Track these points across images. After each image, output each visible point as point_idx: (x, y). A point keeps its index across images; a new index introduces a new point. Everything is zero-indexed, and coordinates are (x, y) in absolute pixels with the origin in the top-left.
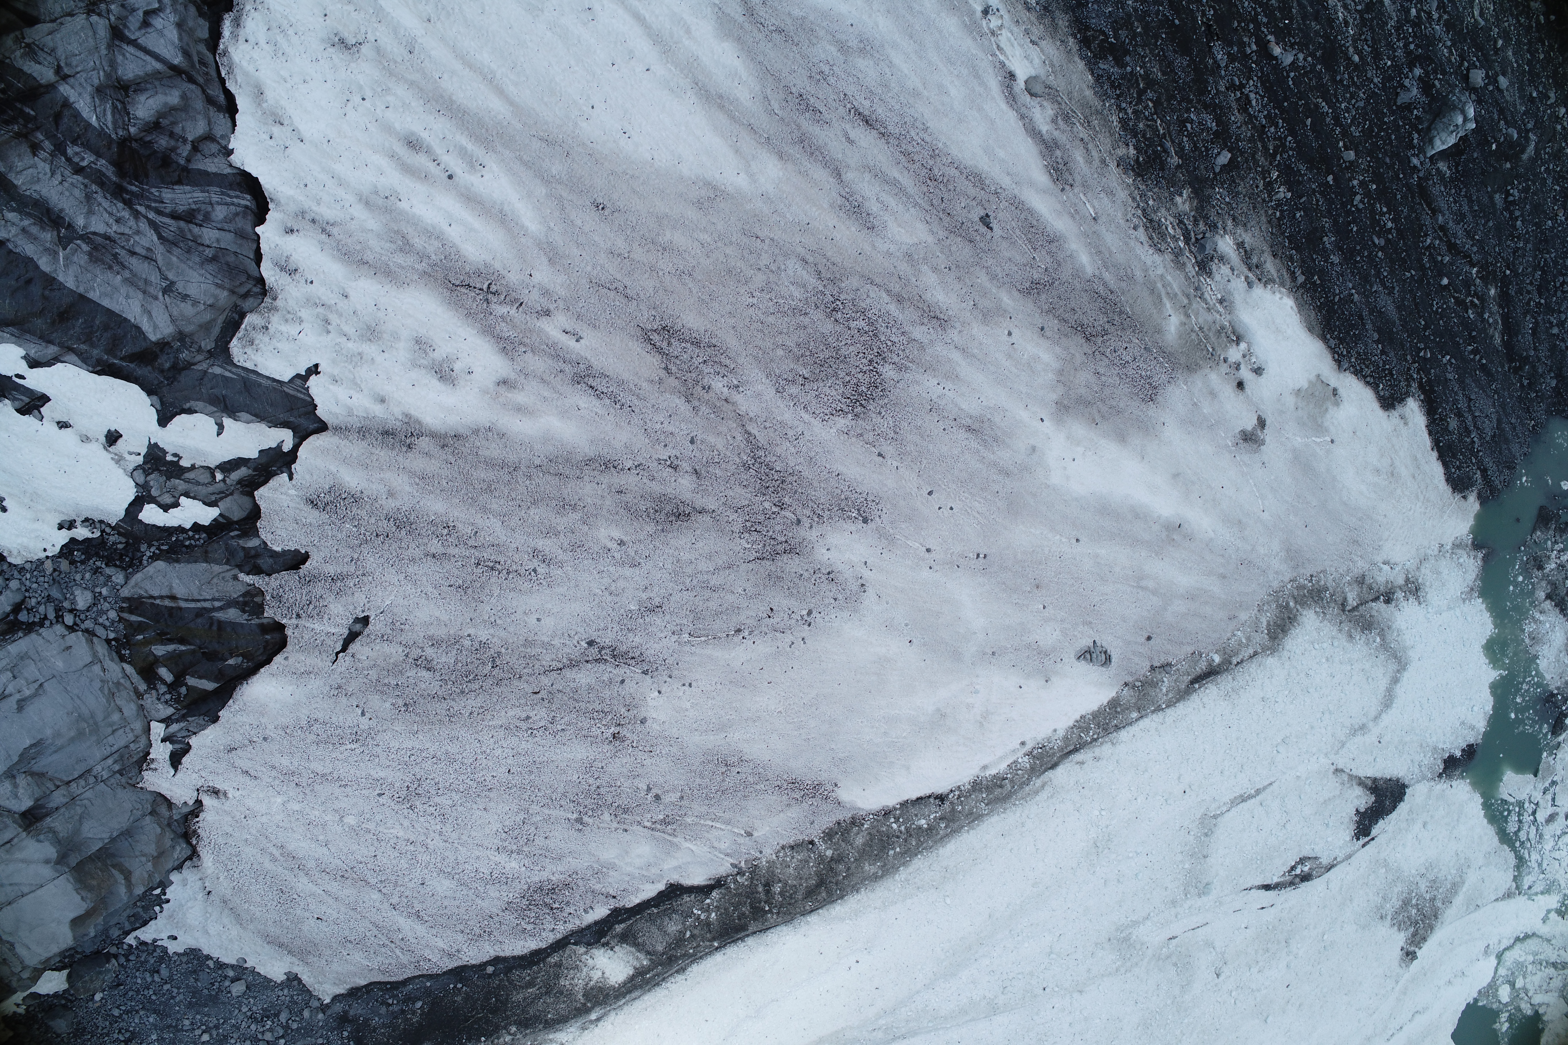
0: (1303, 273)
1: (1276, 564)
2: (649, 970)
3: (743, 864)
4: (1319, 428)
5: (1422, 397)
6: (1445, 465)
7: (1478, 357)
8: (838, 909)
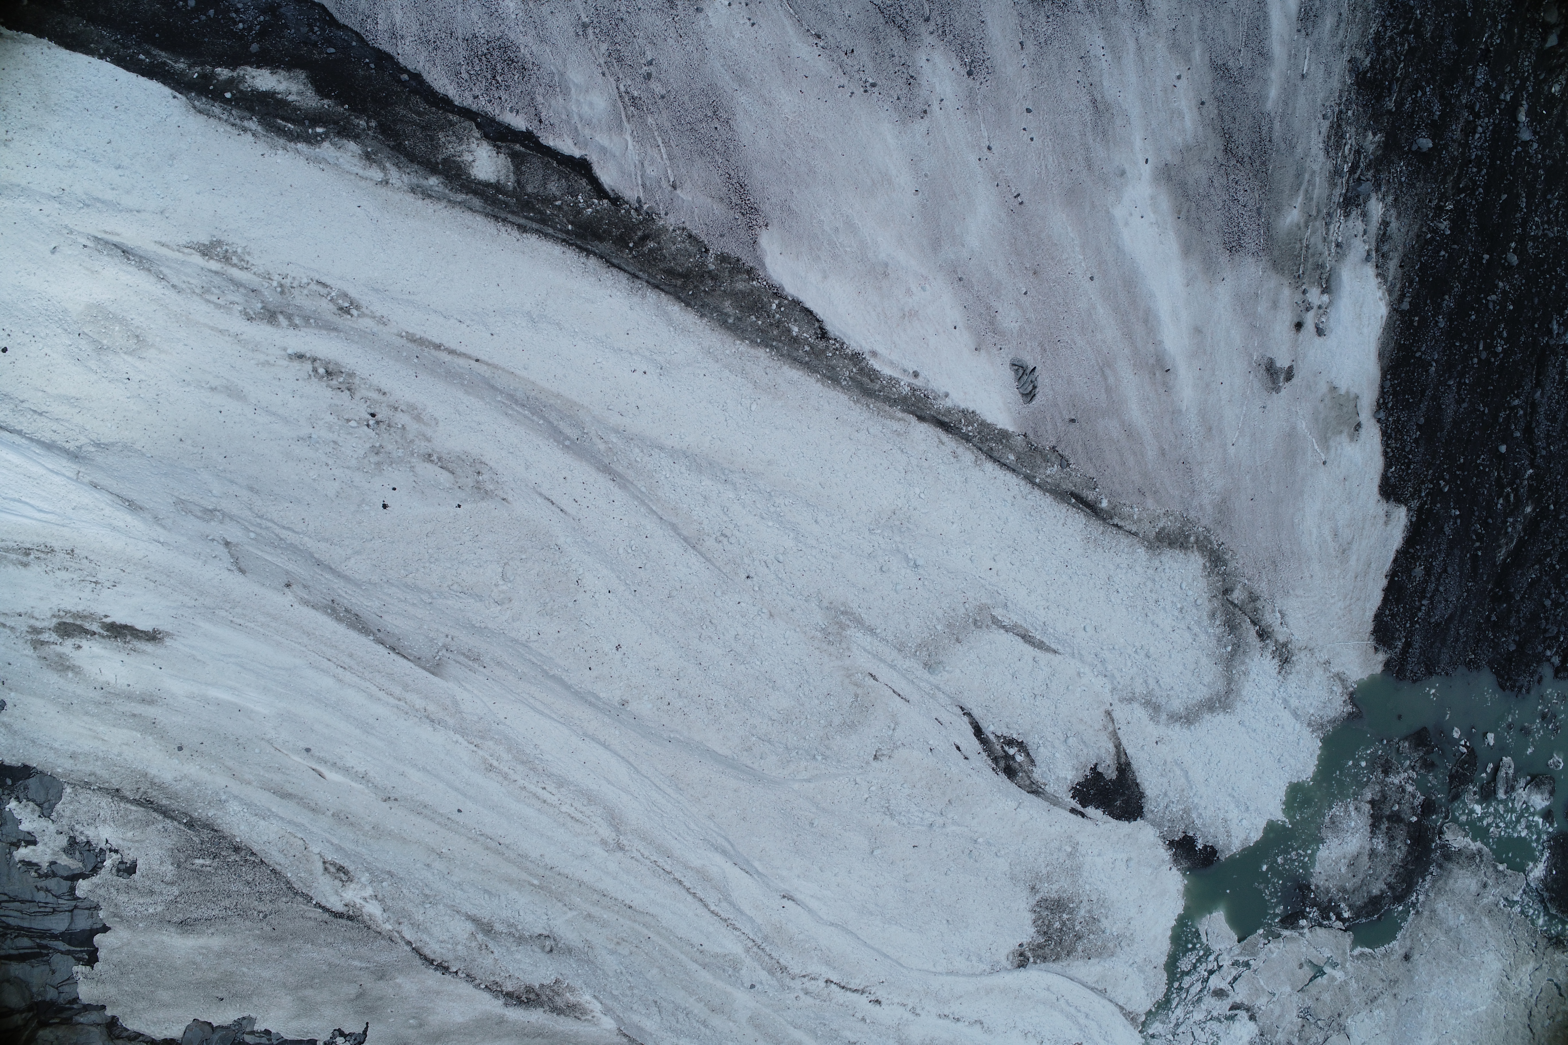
0: (1410, 303)
1: (1206, 499)
2: (505, 193)
3: (645, 207)
4: (1324, 441)
5: (1414, 519)
6: (1385, 600)
7: (1478, 544)
8: (675, 309)
